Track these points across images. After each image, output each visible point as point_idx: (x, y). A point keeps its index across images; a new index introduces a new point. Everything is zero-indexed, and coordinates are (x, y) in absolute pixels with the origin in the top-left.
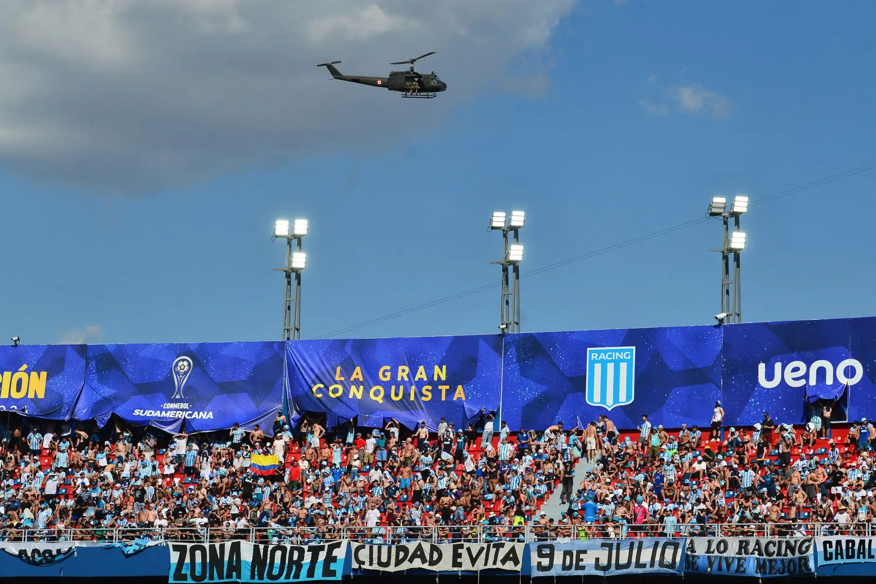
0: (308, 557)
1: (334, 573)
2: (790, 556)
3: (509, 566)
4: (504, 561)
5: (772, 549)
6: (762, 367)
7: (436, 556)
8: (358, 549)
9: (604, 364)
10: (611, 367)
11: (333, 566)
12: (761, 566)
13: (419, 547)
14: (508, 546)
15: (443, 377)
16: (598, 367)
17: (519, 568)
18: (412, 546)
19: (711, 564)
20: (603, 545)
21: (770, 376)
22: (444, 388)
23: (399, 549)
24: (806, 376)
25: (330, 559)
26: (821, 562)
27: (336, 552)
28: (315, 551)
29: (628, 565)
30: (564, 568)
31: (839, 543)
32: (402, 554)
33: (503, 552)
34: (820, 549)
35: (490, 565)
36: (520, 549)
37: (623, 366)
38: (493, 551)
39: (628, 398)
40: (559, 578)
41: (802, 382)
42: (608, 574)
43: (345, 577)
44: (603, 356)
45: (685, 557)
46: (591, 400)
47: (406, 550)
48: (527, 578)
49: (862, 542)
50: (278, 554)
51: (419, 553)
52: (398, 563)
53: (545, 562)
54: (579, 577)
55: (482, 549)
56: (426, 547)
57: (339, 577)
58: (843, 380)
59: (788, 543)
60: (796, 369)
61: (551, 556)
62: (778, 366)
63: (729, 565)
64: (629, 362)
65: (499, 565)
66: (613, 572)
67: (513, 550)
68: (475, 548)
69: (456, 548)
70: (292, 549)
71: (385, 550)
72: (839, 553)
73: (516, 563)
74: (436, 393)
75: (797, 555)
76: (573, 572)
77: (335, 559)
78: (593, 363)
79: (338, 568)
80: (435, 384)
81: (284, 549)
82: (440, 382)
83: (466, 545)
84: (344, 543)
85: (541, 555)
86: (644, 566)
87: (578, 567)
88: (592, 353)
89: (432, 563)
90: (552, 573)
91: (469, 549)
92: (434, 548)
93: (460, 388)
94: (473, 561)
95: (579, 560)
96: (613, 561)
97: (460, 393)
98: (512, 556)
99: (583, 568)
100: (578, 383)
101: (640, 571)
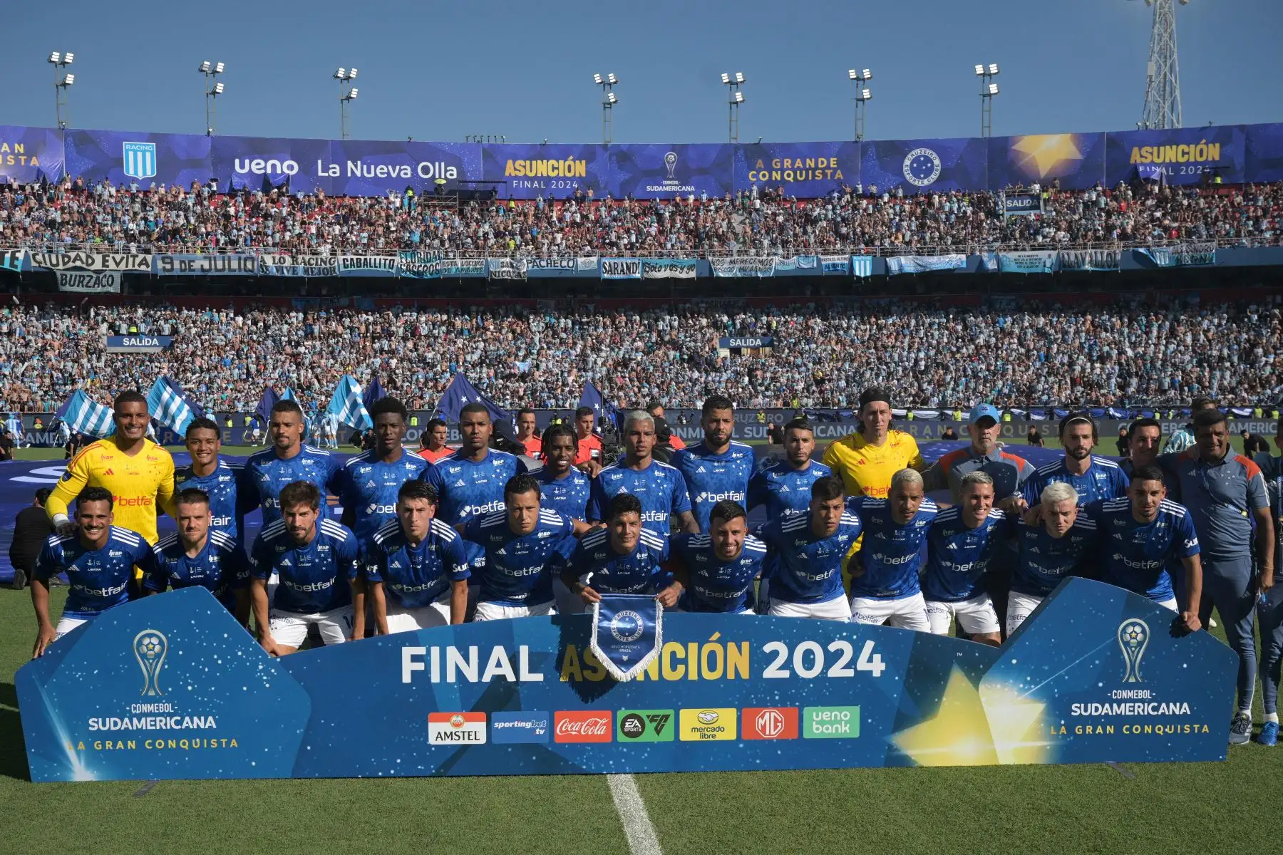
1: (16, 267)
2: (323, 266)
3: (143, 268)
4: (139, 265)
5: (312, 262)
6: (237, 161)
7: (90, 261)
8: (33, 255)
9: (135, 152)
10: (140, 155)
11: (16, 263)
12: (306, 271)
13: (78, 255)
14: (141, 256)
15: (22, 151)
16: (131, 154)
17: (149, 269)
18: (73, 255)
19: (278, 271)
20: (205, 258)
21: (242, 167)
22: (23, 158)
23: (64, 256)
24: (265, 168)
25: (14, 258)
26: (342, 269)
27: (18, 255)
29: (223, 269)
30: (181, 270)
31: (352, 259)
32: (66, 259)
33: (138, 260)
34: (341, 262)
35: (130, 267)
36: (149, 258)
37: (148, 155)
38: (131, 260)
39: (153, 173)
40: (178, 276)
41: (263, 171)
42: (210, 274)
43: (24, 271)
44: (133, 147)
45: (261, 267)
46: (128, 172)
47: (69, 257)
48: (155, 275)
49: (366, 259)
51: (77, 258)
52: (64, 264)
53: (168, 266)
54: (192, 276)
55: (123, 258)
56: (83, 255)
57: (20, 269)
58: (287, 171)
59: (321, 259)
60: (258, 164)
61: (172, 263)
62: (247, 161)
63: (288, 271)
64: (152, 153)
65: (136, 267)
66: (213, 273)
67: (145, 259)
68: (118, 257)
69: (104, 257)
71: (53, 257)
72: (353, 264)
73: (148, 266)
74: (17, 161)
75: (328, 265)
76: (187, 273)
77: (17, 259)
78: (127, 151)
79: (19, 264)
80: (17, 156)
82: (19, 154)
83: (111, 255)
84: (23, 250)
85: (164, 262)
86: (235, 271)
87: (190, 270)
88: (126, 145)
89: (88, 265)
90: (174, 273)
91: (114, 258)
92: (88, 257)
93: (34, 158)
94: (118, 264)
95: (190, 266)
96: (213, 267)
97: (34, 161)
98: (144, 262)
99: (194, 270)
100: (119, 163)
101: (232, 274)
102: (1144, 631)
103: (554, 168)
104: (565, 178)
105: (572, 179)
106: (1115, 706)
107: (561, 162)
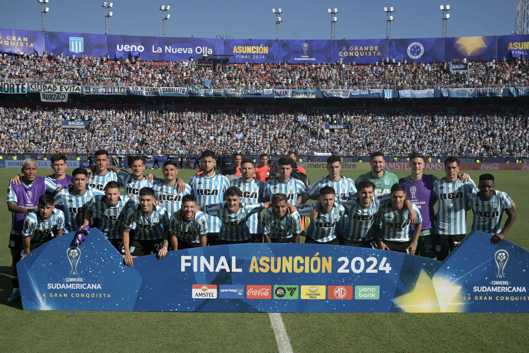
0: (16, 87)
1: (25, 92)
2: (154, 91)
4: (76, 90)
5: (149, 89)
6: (118, 46)
7: (55, 88)
8: (31, 86)
9: (75, 41)
10: (76, 42)
11: (24, 90)
12: (147, 93)
13: (50, 86)
14: (77, 86)
15: (26, 40)
16: (73, 42)
17: (80, 92)
18: (48, 85)
19: (135, 92)
20: (104, 87)
21: (120, 48)
22: (27, 43)
23: (44, 86)
24: (130, 49)
25: (23, 88)
26: (162, 93)
27: (24, 86)
28: (18, 85)
29: (112, 92)
30: (94, 92)
31: (166, 89)
32: (45, 88)
33: (75, 88)
34: (162, 90)
35: (72, 91)
36: (80, 87)
37: (80, 43)
38: (72, 88)
39: (82, 50)
40: (92, 95)
41: (129, 50)
42: (106, 94)
43: (28, 93)
44: (74, 39)
45: (127, 91)
46: (71, 50)
47: (46, 87)
48: (83, 94)
49: (172, 89)
50: (6, 86)
51: (50, 87)
52: (44, 90)
53: (88, 91)
54: (98, 95)
55: (69, 87)
56: (52, 86)
57: (26, 93)
58: (139, 50)
59: (153, 88)
60: (127, 47)
61: (89, 89)
62: (122, 46)
63: (139, 93)
64: (82, 42)
65: (74, 91)
66: (107, 94)
67: (78, 88)
68: (67, 87)
69: (61, 87)
70: (11, 84)
71: (39, 86)
72: (167, 91)
73: (79, 91)
74: (25, 45)
75: (156, 91)
76: (96, 93)
77: (24, 88)
78: (71, 41)
79: (26, 90)
80: (24, 43)
81: (8, 84)
83: (64, 86)
84: (27, 84)
85: (86, 89)
88: (71, 38)
89: (54, 90)
90: (90, 94)
91: (65, 87)
92: (54, 86)
93: (32, 44)
94: (67, 90)
95: (97, 91)
96: (107, 91)
97: (32, 45)
98: (78, 89)
99: (99, 92)
100: (68, 46)
101: (115, 94)
102: (506, 255)
103: (254, 50)
104: (259, 54)
105: (262, 55)
106: (493, 288)
107: (257, 47)
